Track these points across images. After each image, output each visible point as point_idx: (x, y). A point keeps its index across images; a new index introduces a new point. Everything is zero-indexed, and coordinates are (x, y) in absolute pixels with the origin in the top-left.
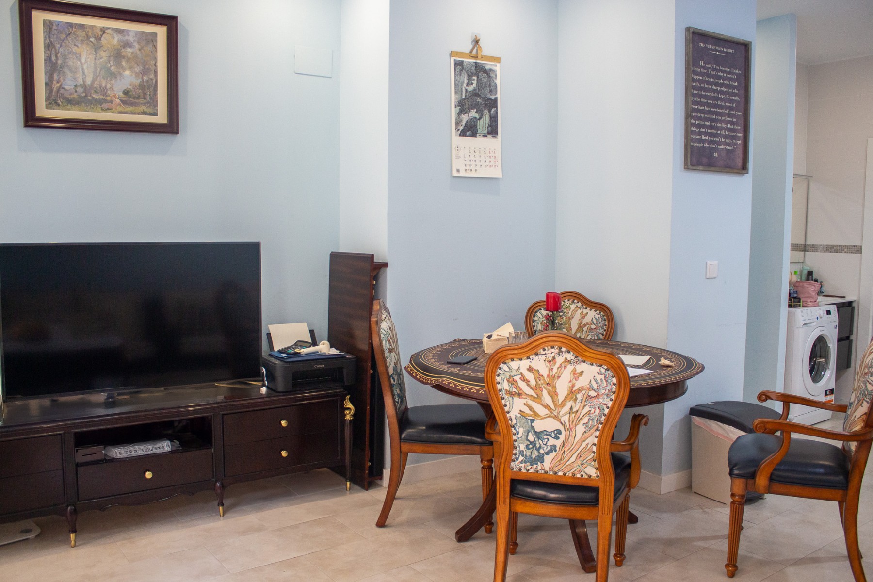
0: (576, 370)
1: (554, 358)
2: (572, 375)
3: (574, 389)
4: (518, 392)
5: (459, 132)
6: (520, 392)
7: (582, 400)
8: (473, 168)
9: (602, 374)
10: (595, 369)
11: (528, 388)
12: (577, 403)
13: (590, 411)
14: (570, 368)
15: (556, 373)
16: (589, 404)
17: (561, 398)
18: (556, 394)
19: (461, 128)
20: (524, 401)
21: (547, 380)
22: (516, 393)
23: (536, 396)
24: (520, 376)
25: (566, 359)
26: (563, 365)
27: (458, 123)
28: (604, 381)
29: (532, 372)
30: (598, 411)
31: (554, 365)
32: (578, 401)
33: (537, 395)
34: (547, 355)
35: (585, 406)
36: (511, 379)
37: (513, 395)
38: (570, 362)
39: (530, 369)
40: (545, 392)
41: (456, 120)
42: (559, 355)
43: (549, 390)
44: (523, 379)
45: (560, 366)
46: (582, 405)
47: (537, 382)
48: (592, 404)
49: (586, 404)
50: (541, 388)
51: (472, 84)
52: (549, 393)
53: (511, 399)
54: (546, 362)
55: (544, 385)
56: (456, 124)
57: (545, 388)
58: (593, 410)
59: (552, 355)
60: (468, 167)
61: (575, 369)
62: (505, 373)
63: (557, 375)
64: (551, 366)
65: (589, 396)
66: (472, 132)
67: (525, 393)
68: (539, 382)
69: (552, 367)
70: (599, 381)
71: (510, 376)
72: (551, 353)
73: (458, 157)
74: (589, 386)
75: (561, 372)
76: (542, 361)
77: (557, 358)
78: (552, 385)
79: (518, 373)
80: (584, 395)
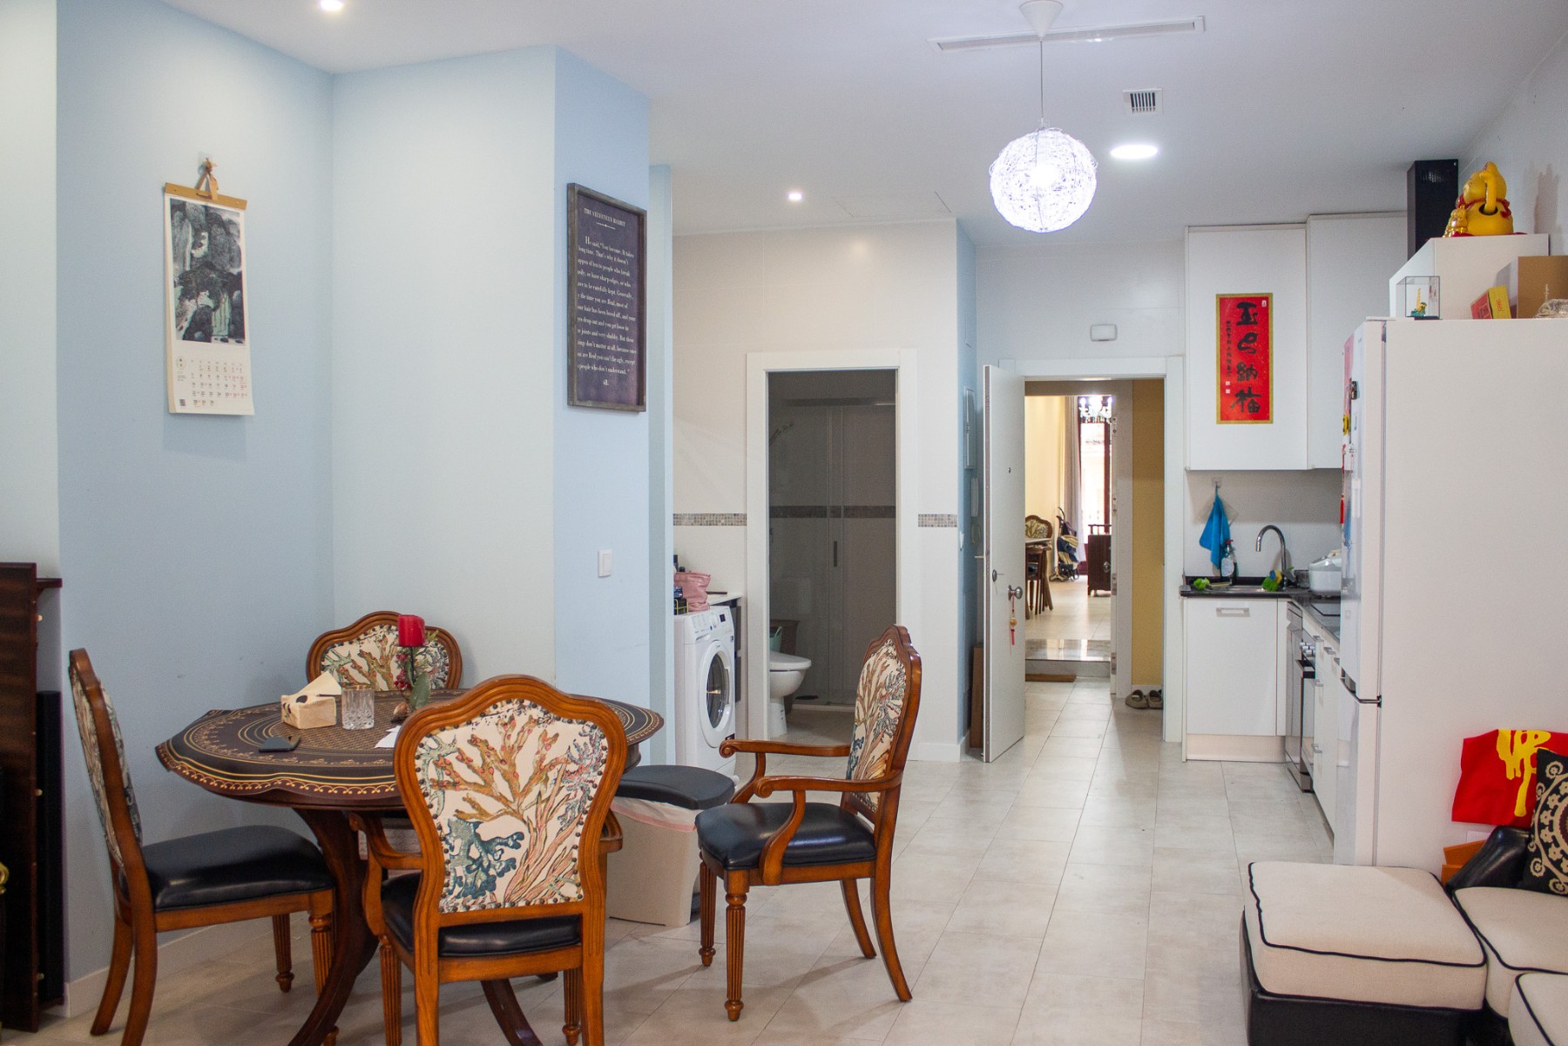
0: (546, 734)
1: (512, 718)
2: (540, 742)
3: (544, 764)
4: (452, 781)
5: (183, 332)
6: (457, 780)
7: (556, 780)
8: (207, 397)
9: (585, 736)
10: (576, 728)
11: (470, 771)
12: (548, 786)
13: (569, 795)
14: (538, 731)
15: (516, 742)
16: (567, 785)
17: (523, 781)
18: (516, 776)
19: (186, 325)
20: (463, 794)
21: (501, 755)
22: (449, 782)
23: (482, 783)
24: (457, 754)
25: (531, 717)
26: (526, 728)
27: (180, 315)
28: (589, 745)
29: (476, 745)
30: (580, 793)
31: (513, 730)
32: (550, 782)
33: (485, 781)
34: (501, 715)
35: (560, 789)
36: (442, 761)
37: (445, 786)
38: (537, 722)
39: (474, 741)
40: (497, 776)
41: (176, 309)
42: (520, 712)
43: (505, 771)
44: (462, 758)
45: (523, 730)
46: (557, 788)
47: (484, 760)
48: (571, 784)
49: (562, 785)
50: (491, 770)
51: (201, 245)
52: (504, 775)
53: (440, 793)
54: (499, 726)
55: (496, 764)
56: (177, 317)
57: (497, 768)
58: (573, 793)
59: (509, 715)
60: (199, 397)
61: (545, 732)
62: (432, 752)
63: (516, 745)
64: (507, 731)
65: (567, 772)
66: (203, 332)
67: (465, 781)
68: (488, 760)
69: (508, 733)
70: (582, 747)
71: (439, 756)
72: (508, 711)
73: (181, 377)
74: (566, 756)
75: (523, 740)
76: (493, 726)
77: (516, 718)
78: (508, 762)
79: (452, 749)
80: (559, 772)
